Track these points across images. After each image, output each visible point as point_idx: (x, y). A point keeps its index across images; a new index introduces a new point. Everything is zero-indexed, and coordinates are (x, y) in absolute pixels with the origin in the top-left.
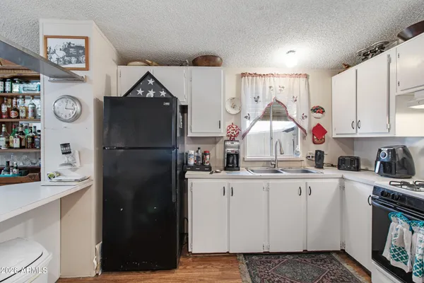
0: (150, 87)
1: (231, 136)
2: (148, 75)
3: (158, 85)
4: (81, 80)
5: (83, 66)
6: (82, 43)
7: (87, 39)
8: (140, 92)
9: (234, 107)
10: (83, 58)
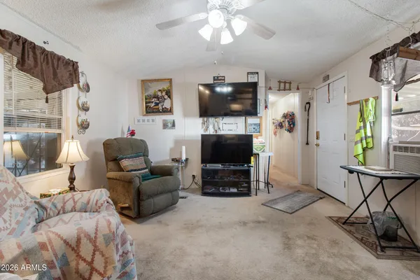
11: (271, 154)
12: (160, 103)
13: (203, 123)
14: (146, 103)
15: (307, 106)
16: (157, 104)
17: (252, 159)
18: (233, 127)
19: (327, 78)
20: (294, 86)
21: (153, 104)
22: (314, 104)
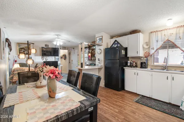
0: (116, 44)
1: (146, 56)
2: (116, 41)
3: (118, 43)
4: (101, 45)
5: (102, 42)
6: (101, 37)
7: (102, 36)
8: (114, 45)
9: (147, 45)
10: (102, 41)
11: (62, 66)
12: (25, 51)
13: (42, 58)
14: (19, 51)
15: (70, 54)
16: (24, 51)
17: (58, 67)
18: (51, 59)
19: (74, 49)
20: (66, 49)
21: (22, 51)
22: (71, 53)
